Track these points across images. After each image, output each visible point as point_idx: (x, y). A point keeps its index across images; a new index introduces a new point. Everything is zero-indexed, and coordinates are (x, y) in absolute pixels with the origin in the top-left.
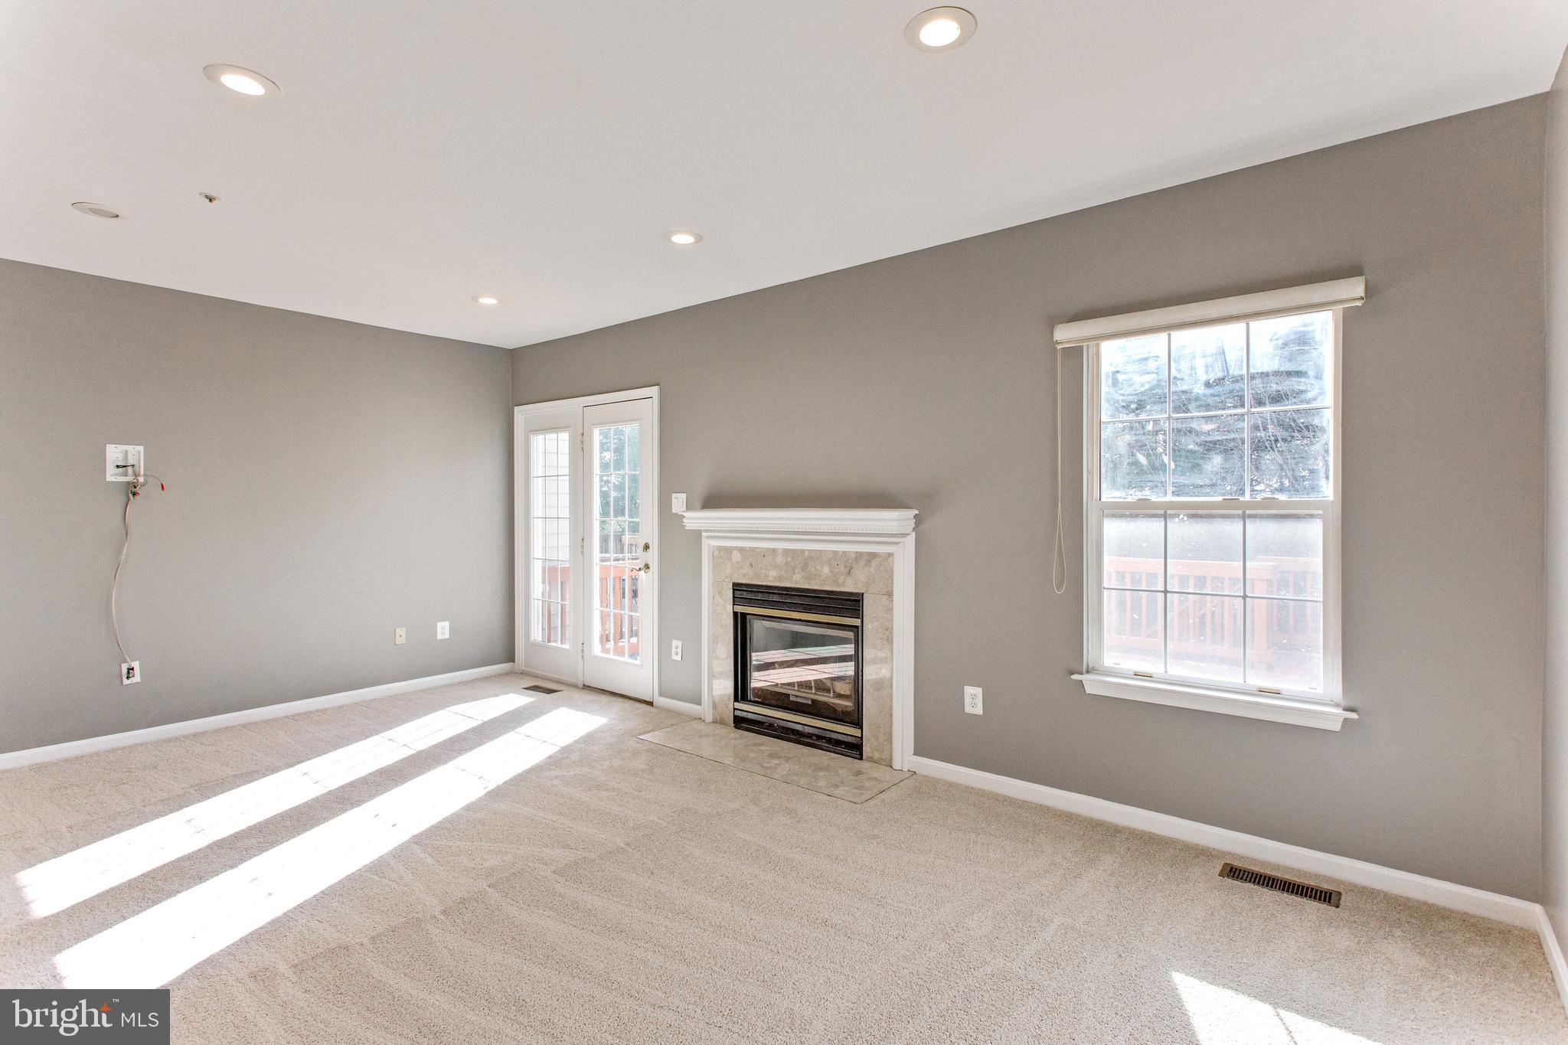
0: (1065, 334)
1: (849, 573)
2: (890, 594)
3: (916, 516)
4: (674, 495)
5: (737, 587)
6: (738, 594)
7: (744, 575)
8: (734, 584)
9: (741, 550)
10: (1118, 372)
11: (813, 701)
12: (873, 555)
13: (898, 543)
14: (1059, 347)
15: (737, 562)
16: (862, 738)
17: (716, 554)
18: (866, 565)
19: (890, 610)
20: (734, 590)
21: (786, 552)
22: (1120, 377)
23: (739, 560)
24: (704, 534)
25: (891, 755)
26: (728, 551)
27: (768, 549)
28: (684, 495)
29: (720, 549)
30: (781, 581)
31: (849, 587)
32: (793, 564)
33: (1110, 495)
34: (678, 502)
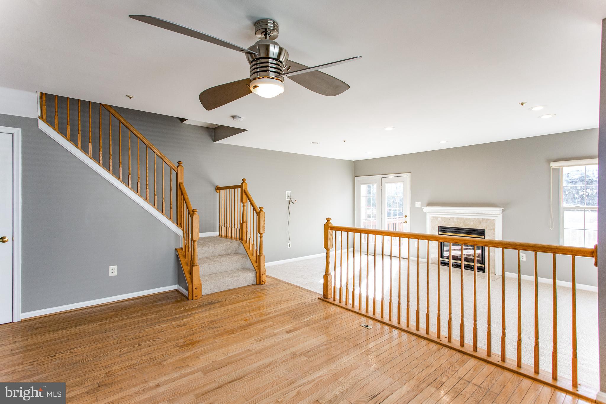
0: (554, 165)
1: (480, 224)
2: (494, 230)
3: (502, 209)
4: (416, 203)
5: (440, 227)
6: (440, 229)
7: (442, 224)
8: (439, 227)
9: (441, 218)
10: (569, 174)
11: (466, 258)
12: (488, 219)
13: (497, 216)
14: (552, 168)
15: (440, 221)
16: (484, 267)
17: (432, 219)
18: (486, 222)
19: (494, 234)
20: (439, 228)
21: (457, 218)
22: (570, 175)
23: (440, 220)
24: (427, 213)
25: (495, 271)
26: (437, 218)
27: (451, 218)
28: (420, 203)
29: (434, 217)
30: (455, 226)
31: (480, 227)
32: (460, 221)
33: (565, 205)
34: (418, 205)
